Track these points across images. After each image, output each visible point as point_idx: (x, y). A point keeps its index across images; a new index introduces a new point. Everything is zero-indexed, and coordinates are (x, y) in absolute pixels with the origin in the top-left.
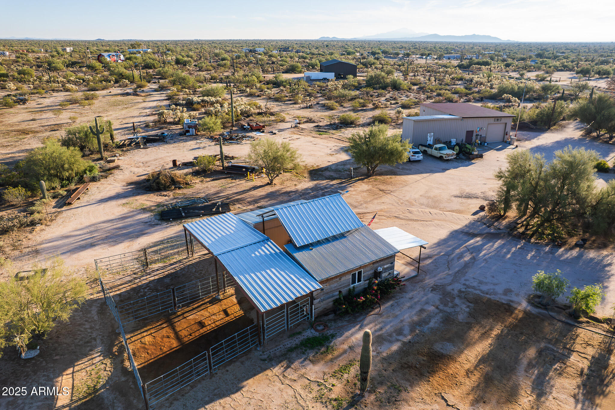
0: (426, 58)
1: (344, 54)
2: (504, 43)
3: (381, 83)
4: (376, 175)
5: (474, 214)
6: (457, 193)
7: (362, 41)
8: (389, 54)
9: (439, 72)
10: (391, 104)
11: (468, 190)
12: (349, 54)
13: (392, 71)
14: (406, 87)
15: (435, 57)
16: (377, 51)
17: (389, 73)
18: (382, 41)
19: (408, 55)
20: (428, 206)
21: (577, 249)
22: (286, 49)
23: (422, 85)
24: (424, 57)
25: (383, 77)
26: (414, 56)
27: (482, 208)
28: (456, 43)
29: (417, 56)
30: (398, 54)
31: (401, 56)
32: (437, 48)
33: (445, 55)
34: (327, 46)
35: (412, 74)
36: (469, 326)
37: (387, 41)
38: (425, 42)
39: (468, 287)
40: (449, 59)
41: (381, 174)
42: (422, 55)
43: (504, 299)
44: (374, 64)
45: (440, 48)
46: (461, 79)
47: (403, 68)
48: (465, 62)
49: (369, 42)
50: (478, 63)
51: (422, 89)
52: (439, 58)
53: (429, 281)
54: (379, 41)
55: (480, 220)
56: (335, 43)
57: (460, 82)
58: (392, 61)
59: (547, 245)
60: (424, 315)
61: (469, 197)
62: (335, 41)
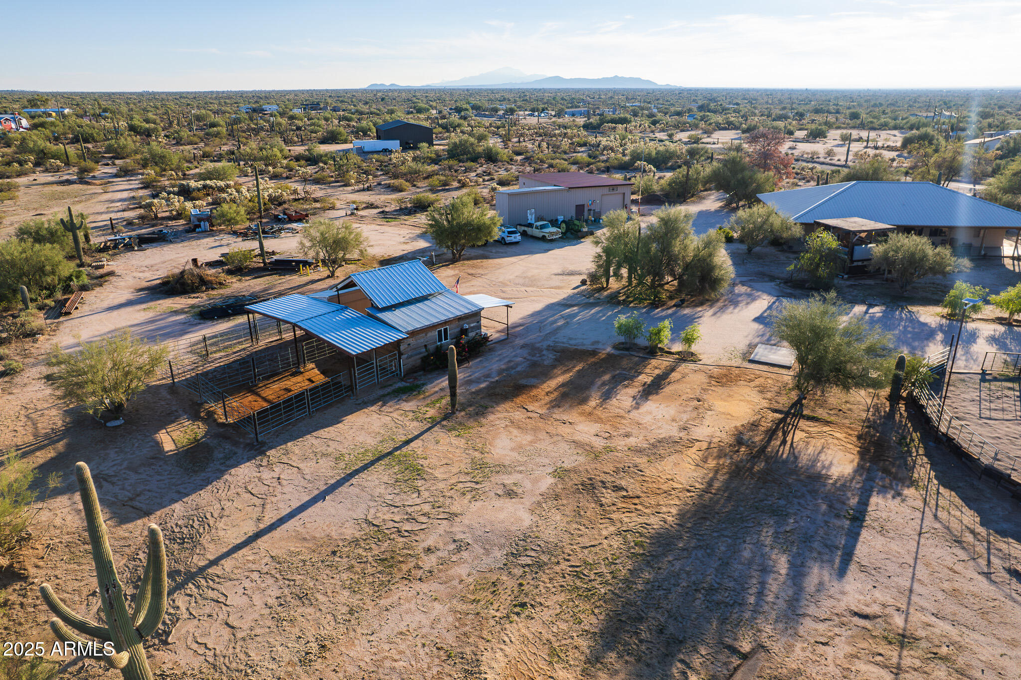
0: (539, 116)
1: (412, 112)
2: (660, 90)
3: (469, 152)
4: (464, 260)
5: (574, 289)
6: (559, 271)
7: (440, 90)
8: (484, 111)
9: (555, 135)
10: (484, 180)
11: (572, 268)
12: (419, 111)
13: (486, 136)
14: (505, 158)
15: (553, 113)
16: (464, 106)
17: (481, 138)
18: (473, 90)
19: (512, 111)
20: (523, 285)
21: (674, 309)
22: (315, 106)
23: (529, 155)
24: (536, 114)
25: (472, 144)
26: (522, 113)
27: (584, 282)
28: (589, 90)
29: (527, 113)
30: (496, 110)
31: (501, 113)
32: (558, 98)
33: (567, 110)
34: (383, 99)
35: (516, 140)
36: (554, 367)
37: (481, 89)
38: (540, 90)
39: (557, 342)
40: (573, 115)
41: (469, 259)
42: (533, 110)
43: (590, 348)
44: (459, 125)
45: (563, 99)
46: (584, 145)
47: (502, 131)
48: (594, 120)
49: (451, 92)
50: (613, 121)
51: (528, 160)
52: (559, 115)
53: (519, 342)
54: (468, 90)
55: (581, 294)
56: (396, 94)
57: (583, 149)
58: (486, 121)
59: (645, 307)
60: (512, 364)
61: (572, 274)
62: (396, 90)
